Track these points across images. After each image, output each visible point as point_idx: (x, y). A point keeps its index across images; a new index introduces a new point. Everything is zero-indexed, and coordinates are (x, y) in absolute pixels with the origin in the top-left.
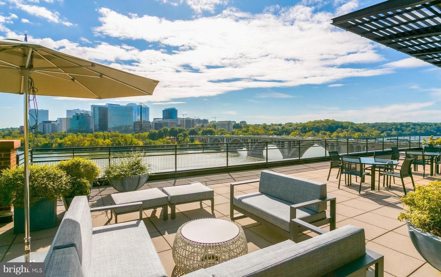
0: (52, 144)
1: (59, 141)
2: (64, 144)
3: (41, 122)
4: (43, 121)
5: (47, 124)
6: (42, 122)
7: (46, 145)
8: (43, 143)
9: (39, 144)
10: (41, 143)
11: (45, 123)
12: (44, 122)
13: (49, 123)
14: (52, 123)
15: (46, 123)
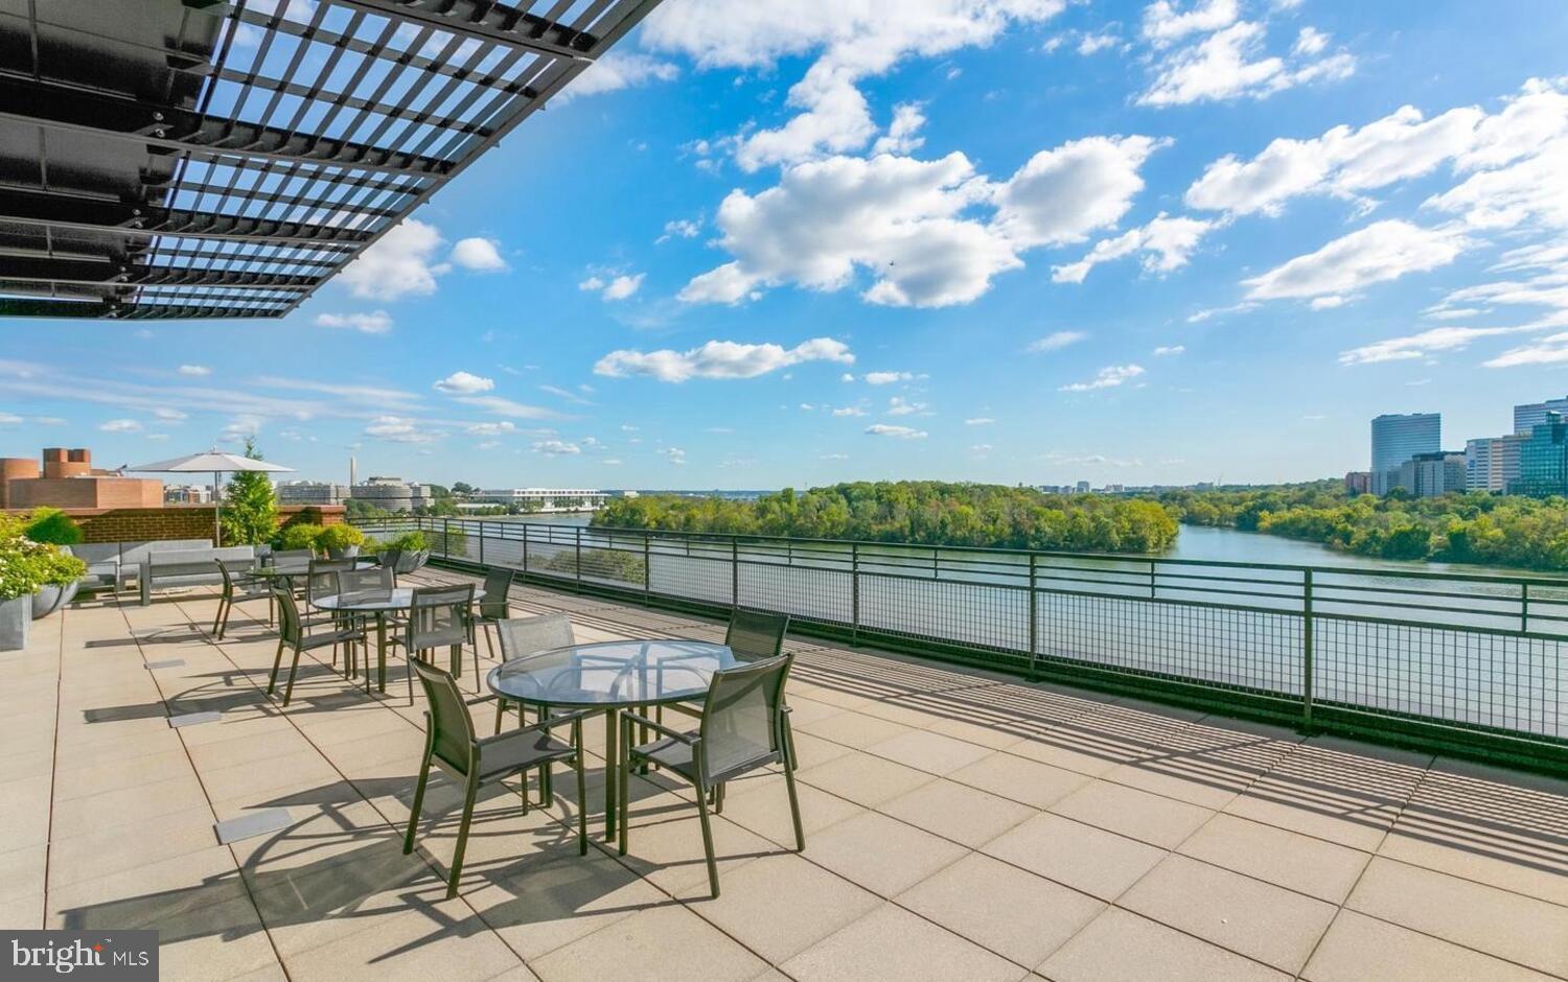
0: (1427, 535)
1: (1457, 524)
2: (1473, 537)
3: (1411, 459)
4: (1415, 453)
5: (1428, 465)
6: (1414, 457)
7: (1402, 536)
8: (1393, 531)
9: (1381, 533)
10: (1387, 529)
11: (1422, 460)
12: (1419, 458)
13: (1437, 460)
14: (1447, 458)
15: (1427, 460)
